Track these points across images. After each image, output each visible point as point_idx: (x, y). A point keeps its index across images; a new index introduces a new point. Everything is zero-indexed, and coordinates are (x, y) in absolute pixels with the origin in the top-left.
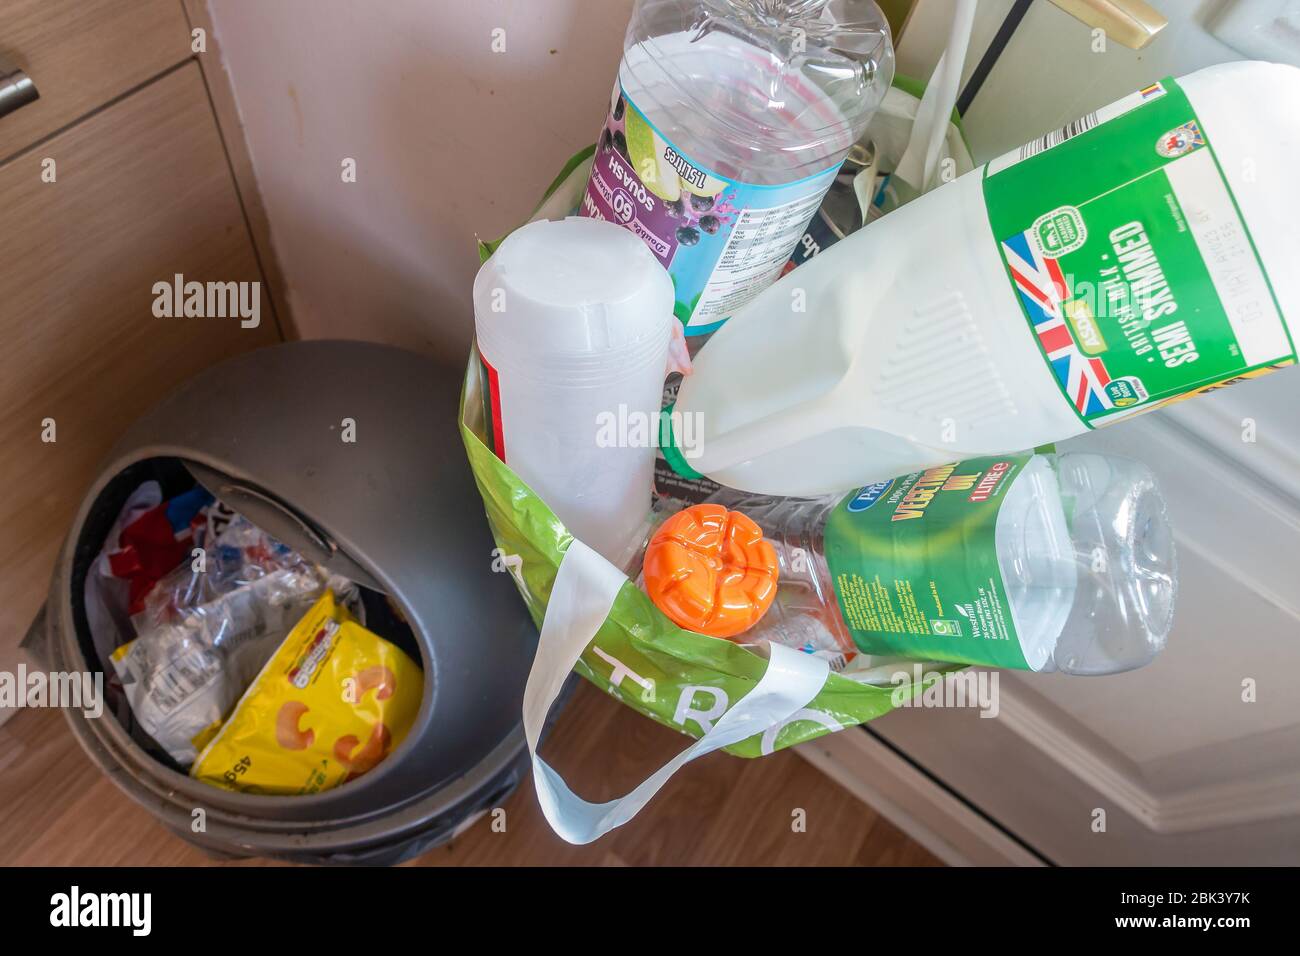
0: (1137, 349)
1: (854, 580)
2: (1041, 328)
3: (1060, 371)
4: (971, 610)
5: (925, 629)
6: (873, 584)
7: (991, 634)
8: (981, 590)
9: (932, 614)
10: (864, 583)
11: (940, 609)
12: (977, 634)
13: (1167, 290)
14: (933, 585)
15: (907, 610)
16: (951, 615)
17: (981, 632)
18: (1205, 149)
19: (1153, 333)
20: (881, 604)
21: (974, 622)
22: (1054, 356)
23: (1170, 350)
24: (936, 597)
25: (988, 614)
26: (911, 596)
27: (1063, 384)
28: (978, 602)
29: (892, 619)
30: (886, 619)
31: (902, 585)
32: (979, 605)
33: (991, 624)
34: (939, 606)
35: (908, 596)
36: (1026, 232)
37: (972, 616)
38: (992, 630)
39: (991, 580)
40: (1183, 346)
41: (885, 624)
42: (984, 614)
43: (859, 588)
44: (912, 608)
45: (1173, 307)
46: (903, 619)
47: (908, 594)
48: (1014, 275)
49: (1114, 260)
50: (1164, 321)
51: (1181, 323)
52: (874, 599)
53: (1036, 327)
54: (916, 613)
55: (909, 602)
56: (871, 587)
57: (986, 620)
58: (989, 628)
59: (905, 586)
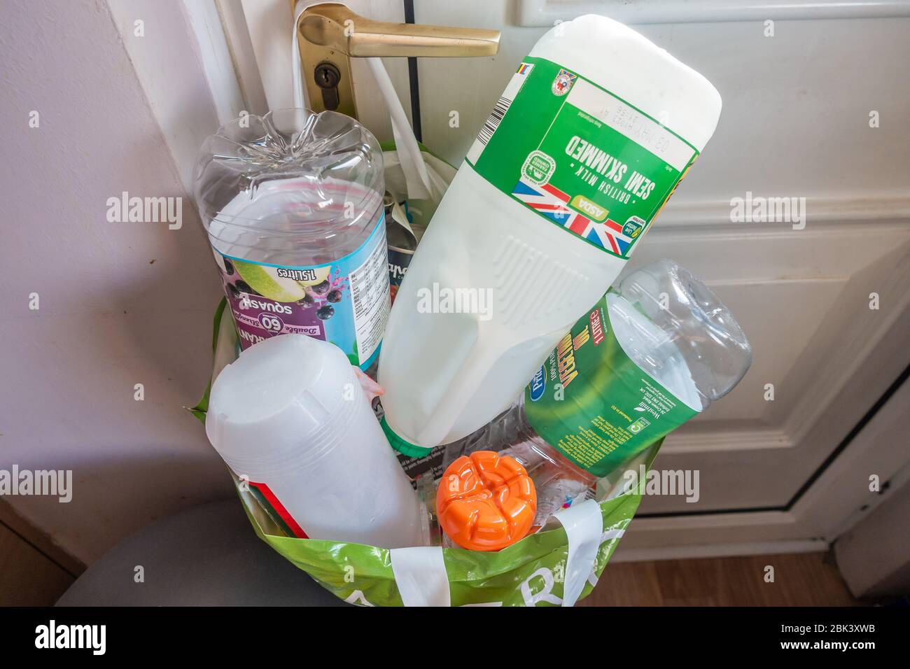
0: (624, 200)
1: (569, 439)
2: (568, 224)
3: (594, 240)
4: (645, 406)
5: (628, 436)
6: (581, 433)
7: (665, 410)
8: (642, 390)
9: (625, 425)
10: (575, 437)
11: (628, 418)
12: (657, 416)
13: (616, 161)
15: (610, 432)
16: (636, 416)
17: (659, 413)
18: (579, 78)
19: (626, 187)
20: (594, 441)
21: (651, 410)
22: (585, 234)
23: (640, 190)
24: (620, 412)
25: (655, 400)
26: (607, 423)
27: (601, 247)
28: (645, 398)
29: (606, 445)
30: (603, 448)
31: (598, 421)
32: (647, 399)
34: (626, 417)
35: (605, 424)
36: (520, 180)
37: (647, 408)
38: (664, 407)
39: (643, 380)
40: (644, 184)
41: (604, 451)
42: (653, 401)
43: (574, 441)
44: (612, 429)
45: (625, 167)
46: (612, 440)
47: (604, 423)
48: (532, 206)
49: (578, 164)
50: (626, 177)
51: (635, 172)
52: (587, 441)
53: (565, 226)
54: (616, 430)
55: (608, 428)
56: (581, 436)
58: (661, 407)
59: (600, 420)
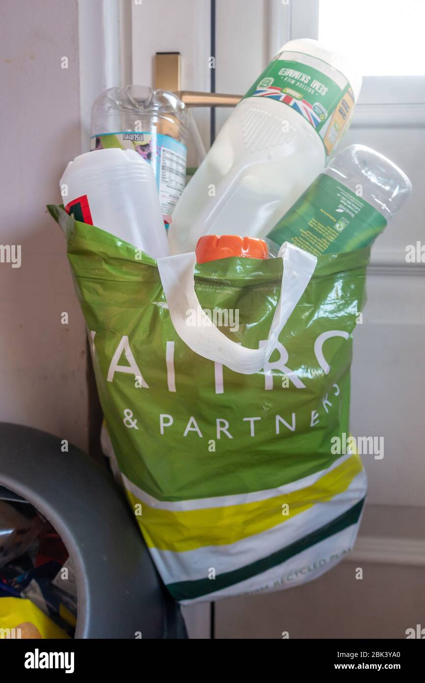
1: (294, 241)
4: (343, 207)
6: (302, 235)
7: (357, 210)
8: (338, 195)
10: (298, 238)
11: (333, 219)
14: (322, 210)
15: (322, 232)
17: (353, 212)
21: (347, 211)
24: (327, 214)
25: (349, 202)
28: (342, 201)
29: (321, 243)
30: (319, 246)
31: (312, 222)
32: (343, 202)
33: (353, 205)
35: (317, 225)
37: (345, 209)
38: (357, 208)
41: (320, 249)
42: (348, 204)
46: (324, 238)
47: (317, 223)
52: (307, 241)
54: (326, 229)
55: (320, 228)
56: (302, 237)
57: (351, 205)
58: (354, 208)
